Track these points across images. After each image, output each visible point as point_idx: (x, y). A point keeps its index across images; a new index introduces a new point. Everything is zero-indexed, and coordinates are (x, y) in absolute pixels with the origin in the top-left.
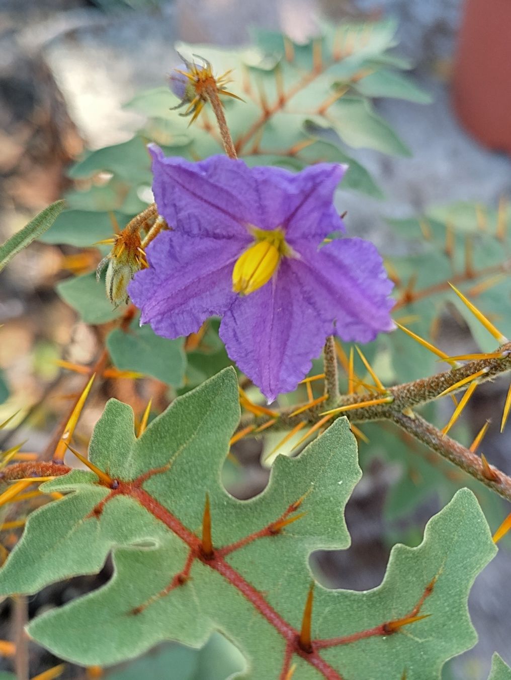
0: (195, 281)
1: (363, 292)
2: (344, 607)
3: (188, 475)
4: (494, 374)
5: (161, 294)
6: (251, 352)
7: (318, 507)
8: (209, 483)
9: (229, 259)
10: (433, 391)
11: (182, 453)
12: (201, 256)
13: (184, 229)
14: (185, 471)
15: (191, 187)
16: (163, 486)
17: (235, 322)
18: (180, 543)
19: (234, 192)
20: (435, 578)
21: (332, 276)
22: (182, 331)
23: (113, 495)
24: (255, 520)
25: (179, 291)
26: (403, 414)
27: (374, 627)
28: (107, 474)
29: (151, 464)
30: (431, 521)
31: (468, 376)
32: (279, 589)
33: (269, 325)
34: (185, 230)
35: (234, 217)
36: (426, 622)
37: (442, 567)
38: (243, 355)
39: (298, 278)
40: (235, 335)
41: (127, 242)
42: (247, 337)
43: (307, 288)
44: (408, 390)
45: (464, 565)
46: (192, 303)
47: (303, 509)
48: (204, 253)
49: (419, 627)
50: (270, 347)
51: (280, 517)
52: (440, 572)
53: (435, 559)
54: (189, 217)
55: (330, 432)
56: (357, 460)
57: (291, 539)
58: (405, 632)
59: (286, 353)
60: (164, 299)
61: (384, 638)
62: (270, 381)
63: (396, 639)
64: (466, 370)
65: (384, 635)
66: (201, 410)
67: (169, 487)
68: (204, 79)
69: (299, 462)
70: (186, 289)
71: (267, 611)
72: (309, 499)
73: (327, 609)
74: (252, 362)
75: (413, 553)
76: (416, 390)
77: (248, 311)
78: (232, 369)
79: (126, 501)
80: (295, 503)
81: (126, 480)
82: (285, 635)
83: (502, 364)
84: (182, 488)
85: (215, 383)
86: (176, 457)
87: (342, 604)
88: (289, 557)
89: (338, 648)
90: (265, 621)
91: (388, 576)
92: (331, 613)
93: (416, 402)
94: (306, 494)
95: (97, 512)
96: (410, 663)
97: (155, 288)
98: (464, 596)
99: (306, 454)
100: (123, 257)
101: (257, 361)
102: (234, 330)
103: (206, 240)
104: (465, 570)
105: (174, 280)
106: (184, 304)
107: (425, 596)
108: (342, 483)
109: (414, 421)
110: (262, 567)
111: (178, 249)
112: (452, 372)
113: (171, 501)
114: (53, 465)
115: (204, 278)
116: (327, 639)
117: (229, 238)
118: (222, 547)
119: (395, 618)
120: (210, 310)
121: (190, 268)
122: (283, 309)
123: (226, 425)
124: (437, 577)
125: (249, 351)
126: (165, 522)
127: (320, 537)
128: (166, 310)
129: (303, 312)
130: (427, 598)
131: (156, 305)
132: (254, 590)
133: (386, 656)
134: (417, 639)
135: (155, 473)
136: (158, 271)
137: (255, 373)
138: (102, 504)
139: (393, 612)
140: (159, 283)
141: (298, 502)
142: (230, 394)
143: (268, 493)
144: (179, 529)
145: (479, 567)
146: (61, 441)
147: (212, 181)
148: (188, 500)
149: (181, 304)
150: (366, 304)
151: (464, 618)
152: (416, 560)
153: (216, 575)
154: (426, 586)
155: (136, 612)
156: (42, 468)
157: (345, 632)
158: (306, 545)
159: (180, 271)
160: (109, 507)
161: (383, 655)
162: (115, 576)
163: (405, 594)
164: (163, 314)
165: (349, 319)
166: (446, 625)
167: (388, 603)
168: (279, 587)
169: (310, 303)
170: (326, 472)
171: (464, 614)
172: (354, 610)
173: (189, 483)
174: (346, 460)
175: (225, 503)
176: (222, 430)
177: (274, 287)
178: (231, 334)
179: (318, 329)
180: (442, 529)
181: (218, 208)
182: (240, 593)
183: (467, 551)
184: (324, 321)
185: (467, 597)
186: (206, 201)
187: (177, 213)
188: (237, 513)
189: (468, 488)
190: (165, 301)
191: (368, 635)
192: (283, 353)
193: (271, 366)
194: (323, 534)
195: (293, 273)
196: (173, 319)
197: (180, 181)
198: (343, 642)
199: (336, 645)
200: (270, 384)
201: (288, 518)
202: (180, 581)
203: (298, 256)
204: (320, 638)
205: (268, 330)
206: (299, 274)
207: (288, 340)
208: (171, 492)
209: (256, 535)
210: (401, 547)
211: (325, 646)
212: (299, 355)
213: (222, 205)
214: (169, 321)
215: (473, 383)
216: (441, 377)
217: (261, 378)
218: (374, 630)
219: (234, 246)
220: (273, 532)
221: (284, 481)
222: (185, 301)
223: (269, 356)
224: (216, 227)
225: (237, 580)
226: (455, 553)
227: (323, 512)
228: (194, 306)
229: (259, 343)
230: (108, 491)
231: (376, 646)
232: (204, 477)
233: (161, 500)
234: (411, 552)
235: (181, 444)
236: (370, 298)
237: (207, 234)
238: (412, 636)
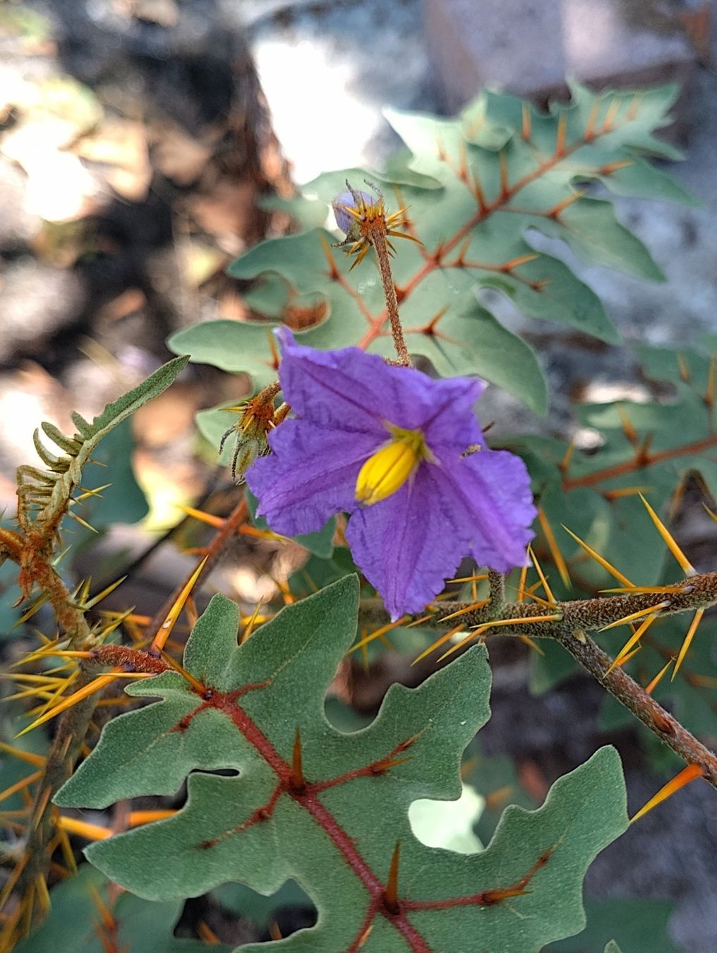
0: (321, 475)
1: (501, 517)
2: (443, 868)
3: (289, 695)
4: (676, 610)
5: (282, 486)
6: (378, 560)
7: (433, 749)
8: (309, 707)
9: (361, 454)
10: (608, 617)
11: (285, 668)
12: (331, 448)
13: (312, 418)
14: (286, 691)
15: (321, 377)
16: (260, 704)
17: (365, 523)
18: (270, 773)
19: (370, 387)
20: (552, 848)
21: (471, 493)
22: (302, 528)
23: (204, 707)
24: (357, 756)
25: (302, 484)
26: (573, 636)
27: (473, 894)
28: (202, 681)
29: (249, 677)
30: (558, 782)
31: (646, 607)
32: (372, 838)
33: (400, 533)
34: (314, 420)
35: (369, 412)
36: (532, 897)
37: (563, 836)
38: (369, 563)
39: (437, 486)
40: (363, 539)
41: (257, 413)
42: (375, 543)
43: (446, 499)
44: (580, 610)
45: (589, 836)
46: (317, 498)
47: (415, 749)
48: (335, 445)
49: (523, 901)
50: (399, 558)
51: (386, 755)
52: (560, 841)
53: (556, 826)
54: (319, 407)
55: (461, 661)
56: (489, 697)
57: (395, 782)
58: (507, 904)
59: (417, 567)
60: (284, 493)
61: (482, 909)
62: (395, 596)
63: (495, 911)
64: (646, 599)
65: (482, 905)
66: (313, 621)
67: (267, 705)
68: (371, 219)
69: (418, 694)
70: (310, 483)
71: (355, 861)
72: (424, 738)
73: (423, 867)
74: (379, 572)
75: (530, 816)
76: (589, 612)
77: (380, 513)
78: (355, 576)
79: (218, 716)
80: (407, 740)
81: (221, 691)
82: (371, 890)
83: (685, 600)
84: (281, 710)
85: (334, 592)
86: (279, 673)
87: (440, 864)
88: (389, 803)
89: (428, 913)
90: (351, 872)
91: (495, 839)
92: (426, 872)
93: (588, 625)
94: (422, 732)
95: (183, 726)
96: (506, 941)
97: (276, 478)
98: (581, 873)
99: (427, 686)
100: (251, 430)
101: (384, 571)
102: (362, 533)
103: (337, 431)
104: (589, 844)
105: (297, 472)
106: (307, 498)
107: (537, 867)
108: (465, 724)
109: (585, 646)
110: (357, 811)
111: (304, 438)
112: (629, 598)
113: (267, 723)
114: (148, 657)
115: (331, 473)
116: (419, 901)
117: (364, 432)
118: (316, 782)
119: (499, 887)
120: (337, 506)
121: (317, 459)
122: (419, 517)
123: (339, 644)
124: (555, 846)
125: (376, 559)
126: (256, 746)
127: (428, 785)
128: (285, 504)
129: (440, 524)
130: (541, 870)
131: (274, 498)
132: (344, 835)
133: (481, 928)
134: (519, 915)
135: (253, 689)
136: (281, 460)
137: (382, 584)
138: (190, 717)
139: (498, 881)
140: (282, 473)
141: (411, 739)
142: (348, 606)
143: (376, 727)
144: (270, 756)
145: (603, 843)
146: (161, 630)
147: (346, 372)
148: (285, 724)
149: (304, 499)
150: (502, 532)
151: (575, 898)
152: (532, 825)
153: (304, 813)
154: (541, 856)
155: (207, 845)
156: (136, 659)
157: (440, 895)
158: (411, 792)
159: (304, 462)
160: (198, 721)
161: (479, 927)
162: (188, 804)
163: (513, 862)
164: (282, 508)
165: (485, 544)
166: (554, 903)
167: (493, 869)
168: (373, 835)
169: (447, 516)
170: (449, 708)
171: (576, 893)
172: (453, 873)
173: (289, 705)
174: (476, 696)
175: (325, 734)
176: (333, 649)
177: (410, 491)
178: (358, 537)
179: (455, 546)
180: (571, 792)
181: (350, 401)
182: (329, 837)
183: (596, 821)
184: (461, 540)
185: (584, 875)
186: (337, 393)
187: (305, 400)
188: (338, 747)
189: (613, 745)
190: (285, 494)
191: (464, 903)
192: (413, 567)
193: (398, 579)
194: (432, 781)
195: (432, 479)
196: (293, 514)
197: (309, 370)
198: (435, 907)
199: (427, 909)
200: (395, 600)
201: (395, 758)
202: (261, 817)
203: (438, 462)
204: (410, 898)
205: (399, 539)
206: (439, 482)
207: (420, 553)
208: (268, 711)
209: (356, 773)
210: (516, 808)
211: (414, 908)
212: (431, 572)
213: (356, 398)
214: (288, 517)
215: (651, 615)
216: (618, 602)
217: (387, 591)
218: (471, 898)
219: (369, 442)
220: (376, 772)
221: (397, 715)
222: (309, 495)
223: (397, 569)
224: (349, 420)
225: (327, 822)
226: (581, 821)
227: (438, 755)
228: (319, 501)
229: (388, 552)
230: (199, 701)
231: (471, 916)
232: (306, 700)
233: (255, 719)
234: (528, 815)
235: (285, 659)
236: (507, 526)
237: (338, 426)
238: (514, 911)
